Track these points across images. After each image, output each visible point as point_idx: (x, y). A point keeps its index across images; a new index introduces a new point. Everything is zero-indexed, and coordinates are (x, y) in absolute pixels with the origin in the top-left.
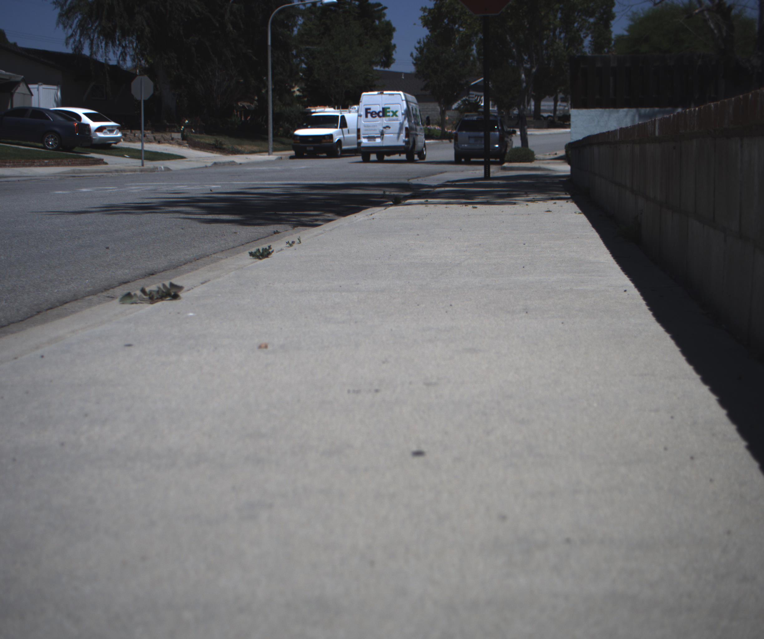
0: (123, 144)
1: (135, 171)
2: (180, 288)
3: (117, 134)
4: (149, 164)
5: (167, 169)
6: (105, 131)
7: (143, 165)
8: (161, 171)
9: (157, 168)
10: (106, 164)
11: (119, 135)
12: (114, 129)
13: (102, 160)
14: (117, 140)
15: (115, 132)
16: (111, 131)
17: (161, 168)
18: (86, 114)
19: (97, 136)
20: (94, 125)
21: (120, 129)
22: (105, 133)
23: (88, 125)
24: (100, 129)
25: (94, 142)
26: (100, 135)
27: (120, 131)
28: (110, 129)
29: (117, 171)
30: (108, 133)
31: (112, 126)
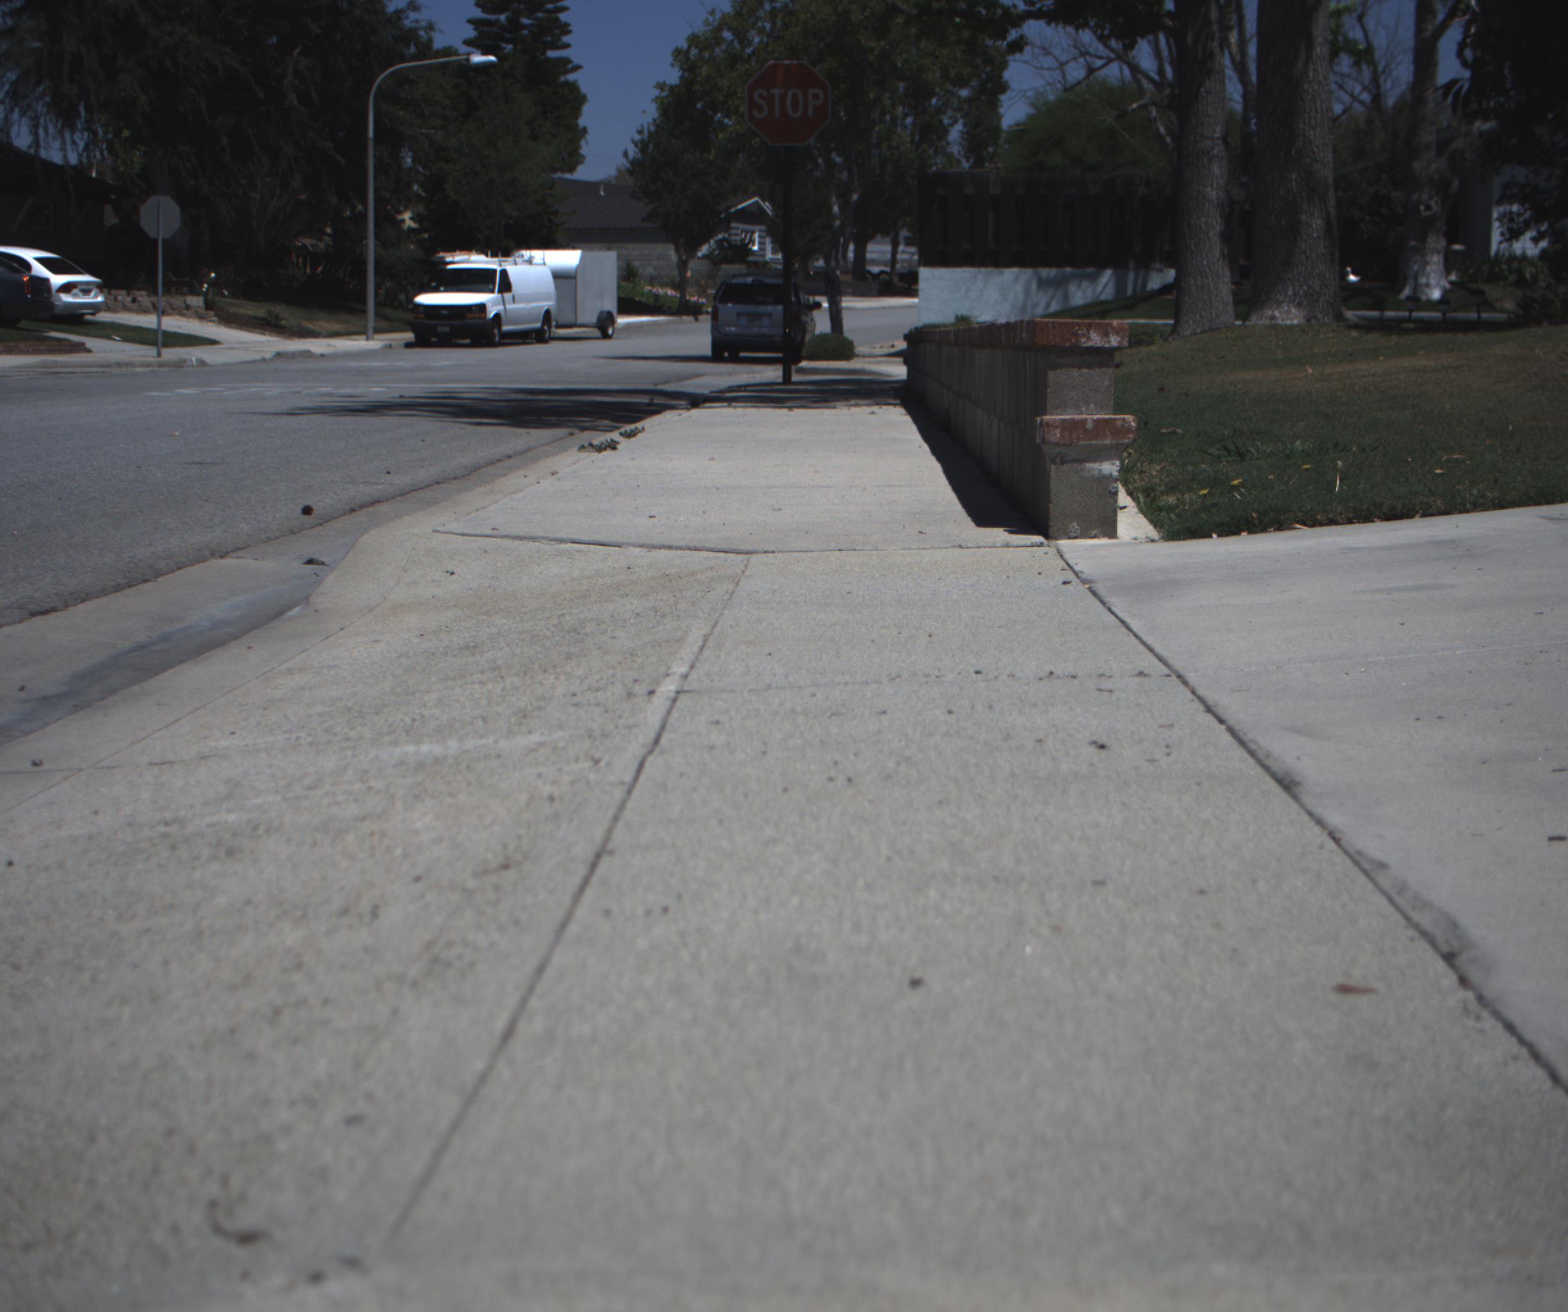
0: (104, 317)
1: (148, 365)
2: (617, 443)
3: (96, 296)
4: (170, 354)
5: (202, 363)
6: (75, 291)
7: (159, 355)
8: (193, 366)
9: (185, 361)
10: (89, 351)
11: (100, 299)
12: (90, 287)
13: (83, 344)
14: (95, 308)
15: (93, 294)
16: (86, 292)
17: (191, 360)
18: (39, 260)
19: (60, 299)
20: (57, 280)
21: (101, 288)
22: (75, 295)
23: (46, 281)
24: (67, 288)
25: (57, 311)
26: (66, 298)
27: (101, 292)
28: (85, 287)
29: (119, 365)
30: (81, 294)
31: (88, 283)
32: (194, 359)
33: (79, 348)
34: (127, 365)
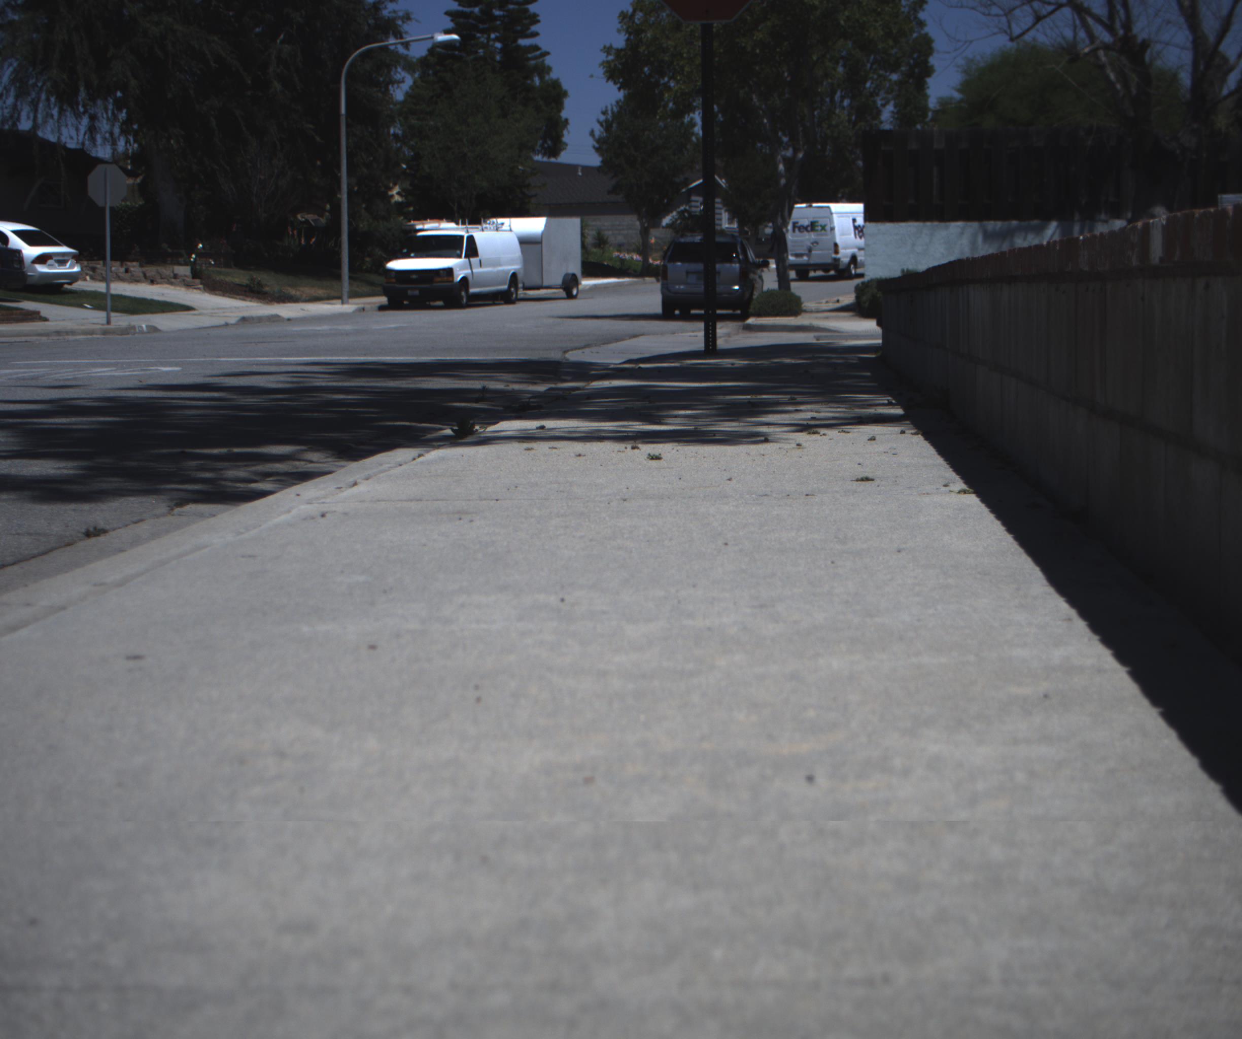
0: (79, 285)
1: (92, 332)
3: (72, 266)
4: (121, 320)
5: (154, 329)
6: (50, 262)
7: (108, 322)
8: (142, 332)
9: (134, 327)
10: (46, 319)
11: (76, 269)
12: (66, 258)
13: (38, 313)
14: (73, 278)
15: (68, 264)
16: (62, 262)
17: (142, 327)
18: (17, 233)
19: (35, 270)
20: (30, 252)
21: (77, 258)
22: (51, 266)
23: (18, 252)
24: (42, 259)
25: (29, 282)
26: (42, 269)
27: (77, 262)
28: (61, 258)
30: (56, 265)
31: (63, 254)
32: (144, 326)
33: (34, 316)
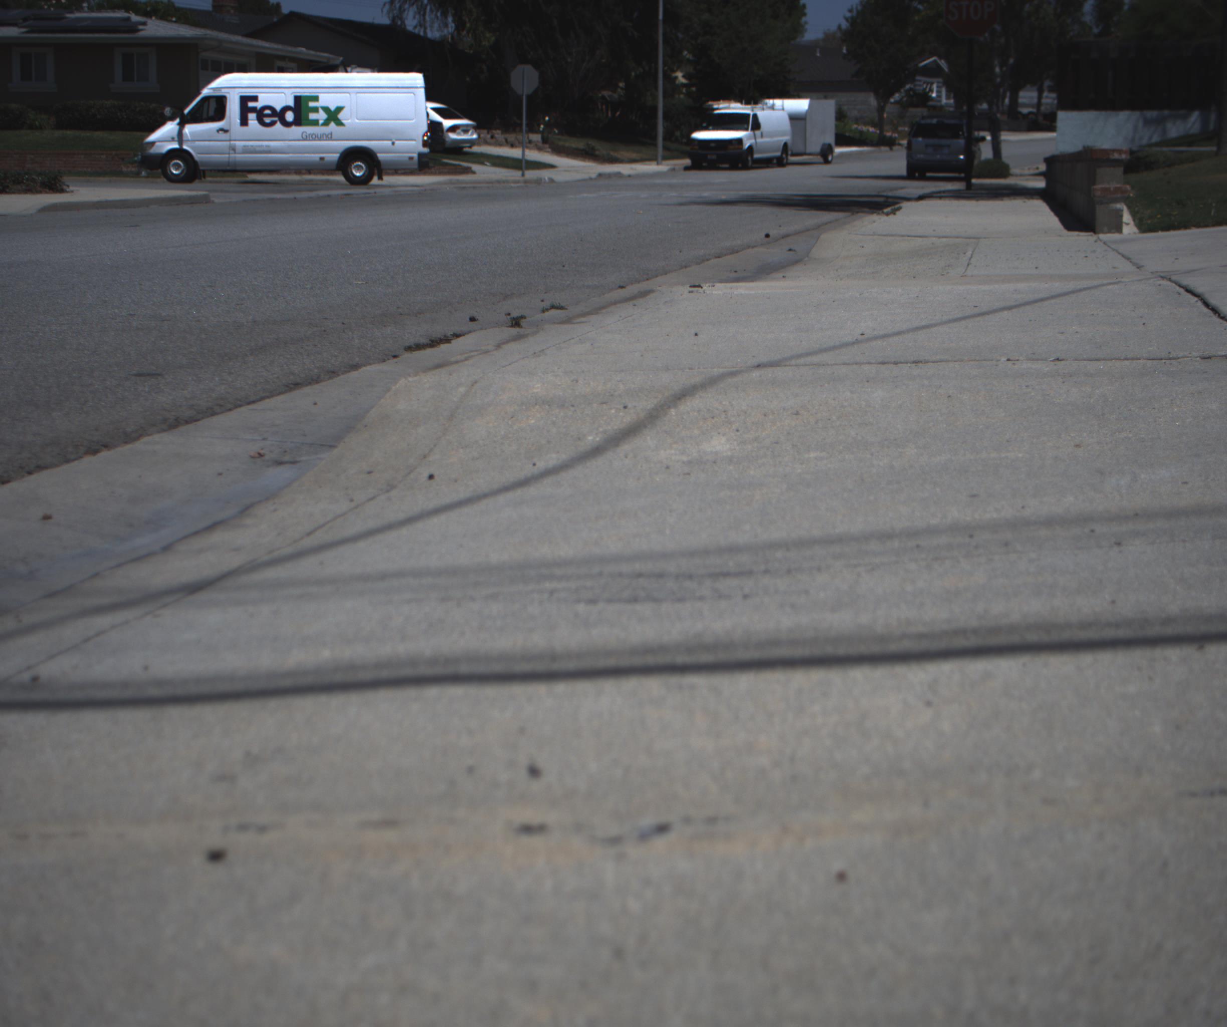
0: (476, 149)
3: (472, 135)
4: (531, 174)
5: (552, 181)
6: (459, 131)
7: (523, 175)
8: (546, 182)
9: (541, 179)
10: (474, 173)
11: (475, 136)
12: (469, 128)
13: (469, 168)
14: (472, 143)
15: (470, 133)
16: (466, 131)
17: (545, 179)
18: (434, 110)
19: (449, 137)
20: (447, 123)
21: (476, 128)
22: (459, 134)
23: (440, 124)
24: (453, 129)
25: (447, 145)
26: (453, 136)
27: (476, 131)
28: (465, 128)
29: (499, 182)
30: (462, 133)
31: (467, 125)
32: (547, 179)
33: (468, 171)
34: (504, 182)
